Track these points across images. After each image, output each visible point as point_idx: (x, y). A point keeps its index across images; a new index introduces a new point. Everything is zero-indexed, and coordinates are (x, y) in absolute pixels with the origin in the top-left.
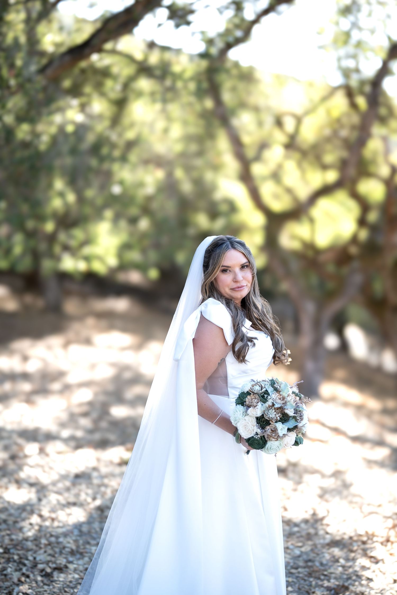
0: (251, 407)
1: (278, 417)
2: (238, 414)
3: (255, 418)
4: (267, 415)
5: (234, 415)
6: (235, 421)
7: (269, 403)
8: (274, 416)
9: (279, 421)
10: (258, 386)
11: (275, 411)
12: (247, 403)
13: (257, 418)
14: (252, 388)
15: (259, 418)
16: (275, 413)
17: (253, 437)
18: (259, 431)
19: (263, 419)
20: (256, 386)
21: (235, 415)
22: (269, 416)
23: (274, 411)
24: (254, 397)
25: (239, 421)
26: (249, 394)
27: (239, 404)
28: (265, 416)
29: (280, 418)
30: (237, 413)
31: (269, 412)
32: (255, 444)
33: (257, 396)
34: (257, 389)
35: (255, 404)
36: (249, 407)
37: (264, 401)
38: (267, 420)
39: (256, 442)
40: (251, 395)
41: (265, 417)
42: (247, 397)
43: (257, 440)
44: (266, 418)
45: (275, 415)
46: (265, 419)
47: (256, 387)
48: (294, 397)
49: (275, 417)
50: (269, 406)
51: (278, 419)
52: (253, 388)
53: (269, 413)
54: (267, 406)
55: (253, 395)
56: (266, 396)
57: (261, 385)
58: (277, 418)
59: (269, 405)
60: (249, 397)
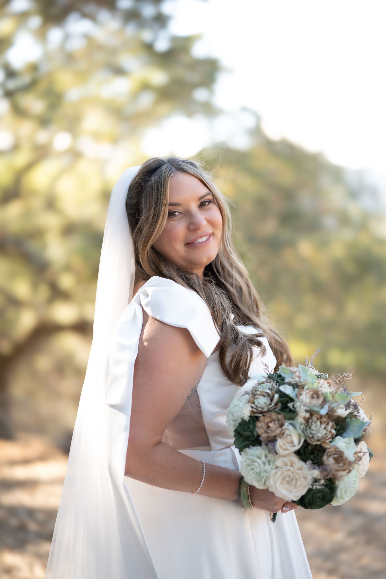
0: (276, 440)
1: (331, 428)
2: (259, 465)
3: (294, 455)
4: (312, 437)
5: (253, 471)
6: (259, 481)
7: (302, 414)
8: (325, 432)
9: (336, 435)
10: (260, 397)
11: (321, 423)
12: (264, 436)
13: (298, 453)
14: (253, 406)
15: (302, 451)
16: (323, 426)
17: (310, 490)
18: (316, 473)
19: (310, 448)
20: (257, 398)
21: (255, 469)
22: (318, 437)
23: (318, 423)
24: (269, 420)
25: (267, 477)
26: (255, 419)
27: (248, 447)
28: (310, 440)
29: (335, 430)
30: (256, 464)
31: (312, 430)
32: (317, 499)
33: (274, 415)
34: (265, 403)
35: (278, 431)
36: (273, 440)
37: (291, 415)
38: (316, 445)
39: (320, 495)
40: (262, 418)
41: (310, 442)
42: (255, 426)
43: (319, 491)
44: (315, 443)
45: (325, 428)
46: (313, 445)
47: (259, 400)
48: (326, 382)
49: (328, 433)
50: (307, 420)
51: (334, 434)
52: (256, 406)
53: (314, 432)
54: (303, 421)
55: (263, 416)
56: (290, 405)
57: (266, 393)
58: (330, 432)
59: (305, 418)
60: (259, 424)
